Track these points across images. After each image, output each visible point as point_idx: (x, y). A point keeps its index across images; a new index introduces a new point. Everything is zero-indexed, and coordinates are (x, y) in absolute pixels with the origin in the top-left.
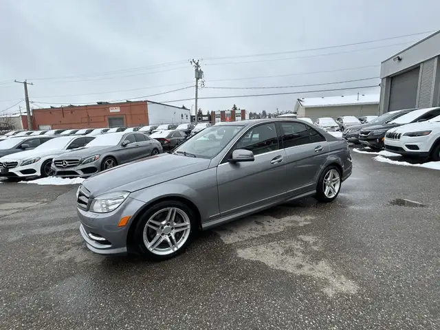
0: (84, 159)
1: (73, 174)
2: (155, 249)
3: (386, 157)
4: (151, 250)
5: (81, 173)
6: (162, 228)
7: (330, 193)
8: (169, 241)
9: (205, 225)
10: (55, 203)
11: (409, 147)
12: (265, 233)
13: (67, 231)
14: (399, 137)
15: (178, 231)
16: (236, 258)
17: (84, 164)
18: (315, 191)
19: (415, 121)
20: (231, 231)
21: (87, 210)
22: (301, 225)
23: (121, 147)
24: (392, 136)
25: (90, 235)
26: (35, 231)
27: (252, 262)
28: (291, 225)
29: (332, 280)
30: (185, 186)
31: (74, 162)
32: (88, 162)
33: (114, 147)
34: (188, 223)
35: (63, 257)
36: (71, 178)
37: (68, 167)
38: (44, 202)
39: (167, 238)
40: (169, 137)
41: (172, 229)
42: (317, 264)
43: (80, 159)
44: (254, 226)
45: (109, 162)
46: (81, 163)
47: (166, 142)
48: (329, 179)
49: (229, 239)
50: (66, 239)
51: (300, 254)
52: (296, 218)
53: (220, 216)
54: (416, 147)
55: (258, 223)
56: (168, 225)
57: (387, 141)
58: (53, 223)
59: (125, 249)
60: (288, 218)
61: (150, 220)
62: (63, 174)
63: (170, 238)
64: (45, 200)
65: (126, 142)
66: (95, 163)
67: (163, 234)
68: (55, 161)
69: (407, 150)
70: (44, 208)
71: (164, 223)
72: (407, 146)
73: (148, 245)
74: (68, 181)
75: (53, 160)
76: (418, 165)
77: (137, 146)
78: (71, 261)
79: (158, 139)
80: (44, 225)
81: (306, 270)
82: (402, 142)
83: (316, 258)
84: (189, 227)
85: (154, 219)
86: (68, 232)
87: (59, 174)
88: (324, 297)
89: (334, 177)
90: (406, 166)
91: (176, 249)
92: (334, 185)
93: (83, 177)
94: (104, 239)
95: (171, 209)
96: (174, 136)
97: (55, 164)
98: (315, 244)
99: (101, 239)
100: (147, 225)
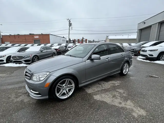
0: (25, 56)
1: (20, 62)
2: (60, 96)
3: (141, 59)
4: (59, 97)
5: (24, 62)
6: (63, 87)
7: (125, 72)
8: (66, 93)
9: (80, 86)
10: (13, 75)
11: (150, 55)
12: (103, 89)
13: (19, 87)
14: (146, 51)
15: (70, 88)
16: (93, 100)
17: (25, 58)
18: (120, 72)
19: (151, 46)
20: (89, 88)
21: (30, 79)
22: (116, 85)
23: (40, 52)
24: (143, 51)
25: (31, 90)
26: (5, 87)
27: (101, 101)
28: (112, 85)
29: (135, 109)
30: (72, 69)
31: (21, 57)
32: (27, 58)
33: (37, 52)
34: (73, 85)
35: (18, 99)
36: (19, 64)
37: (18, 59)
38: (8, 74)
39: (65, 91)
40: (59, 48)
41: (67, 87)
42: (127, 102)
43: (23, 56)
44: (98, 85)
45: (36, 58)
46: (24, 58)
47: (58, 50)
48: (125, 67)
49: (89, 91)
50: (19, 91)
51: (119, 98)
52: (113, 82)
53: (86, 82)
54: (152, 55)
55: (100, 84)
56: (66, 86)
57: (141, 53)
58: (12, 84)
59: (47, 97)
60: (110, 82)
61: (58, 84)
62: (16, 62)
63: (66, 91)
64: (9, 73)
65: (42, 50)
66: (30, 58)
67: (63, 90)
68: (13, 57)
70: (8, 77)
71: (64, 85)
73: (57, 95)
74: (18, 65)
75: (12, 56)
76: (153, 62)
77: (47, 52)
78: (22, 101)
79: (55, 49)
80: (9, 84)
81: (123, 105)
82: (147, 53)
83: (126, 99)
84: (74, 87)
85: (60, 84)
86: (20, 88)
87: (14, 62)
88: (134, 118)
89: (127, 66)
90: (148, 62)
91: (68, 96)
92: (127, 69)
93: (25, 64)
94: (38, 93)
95: (67, 79)
96: (61, 48)
97: (13, 58)
98: (124, 93)
99: (37, 92)
100: (57, 86)
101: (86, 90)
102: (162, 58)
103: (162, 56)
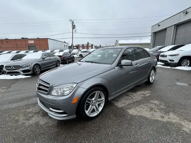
0: (23, 65)
1: (17, 73)
3: (160, 65)
4: (88, 114)
5: (22, 73)
6: (93, 102)
7: (152, 80)
8: (96, 109)
9: (109, 99)
10: (10, 89)
11: (170, 60)
12: (135, 101)
13: (26, 105)
14: (166, 57)
15: (99, 103)
16: (130, 115)
17: (23, 68)
18: (147, 80)
19: (169, 50)
20: (118, 101)
21: (47, 95)
22: (147, 95)
23: (41, 60)
24: (163, 56)
26: (5, 107)
27: (139, 116)
28: (143, 96)
29: (183, 123)
31: (18, 67)
32: (25, 67)
33: (39, 59)
34: (103, 98)
35: (31, 122)
36: (16, 75)
37: (14, 69)
38: (4, 89)
39: (94, 107)
40: (63, 55)
41: (97, 102)
42: (169, 115)
43: (21, 65)
45: (37, 67)
46: (21, 67)
47: (62, 57)
48: (151, 74)
49: (120, 104)
50: (28, 110)
51: (158, 110)
52: (142, 92)
54: (173, 61)
55: (128, 96)
56: (95, 100)
57: (160, 58)
58: (15, 101)
59: (75, 116)
60: (139, 93)
61: (88, 99)
62: (11, 73)
63: (96, 107)
64: (4, 88)
65: (44, 57)
66: (29, 68)
67: (92, 105)
68: (6, 67)
69: (169, 62)
70: (5, 92)
71: (93, 99)
72: (169, 60)
73: (87, 112)
74: (14, 77)
75: (4, 66)
76: (174, 68)
77: (50, 59)
78: (37, 124)
79: (59, 56)
80: (10, 102)
81: (166, 119)
82: (167, 59)
83: (167, 113)
84: (104, 100)
86: (28, 106)
87: (8, 73)
88: (187, 133)
89: (153, 73)
91: (98, 113)
92: (153, 77)
93: (23, 75)
95: (97, 92)
96: (66, 55)
97: (6, 68)
98: (160, 104)
99: (60, 111)
100: (87, 101)
101: (115, 104)
102: (183, 64)
103: (183, 61)
